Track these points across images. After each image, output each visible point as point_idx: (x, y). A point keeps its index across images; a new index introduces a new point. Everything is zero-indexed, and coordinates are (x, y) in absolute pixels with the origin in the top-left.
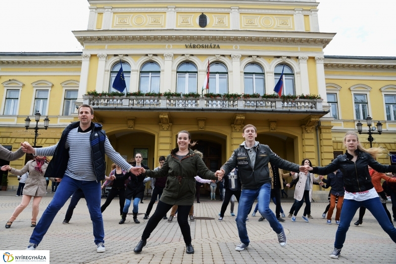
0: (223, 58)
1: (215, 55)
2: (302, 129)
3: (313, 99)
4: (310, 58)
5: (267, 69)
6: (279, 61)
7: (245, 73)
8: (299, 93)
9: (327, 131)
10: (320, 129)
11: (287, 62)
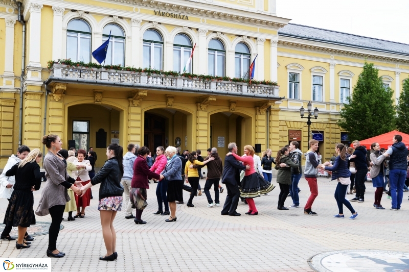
0: (189, 30)
1: (182, 27)
2: (256, 110)
3: (271, 85)
6: (240, 39)
9: (276, 113)
10: (270, 111)
11: (246, 41)
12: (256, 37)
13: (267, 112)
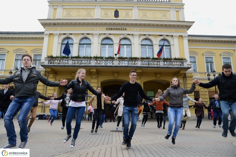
0: (128, 36)
1: (123, 34)
3: (182, 60)
4: (180, 36)
5: (154, 42)
6: (161, 38)
7: (141, 45)
8: (173, 57)
9: (190, 79)
10: (186, 78)
11: (166, 38)
12: (172, 35)
13: (184, 78)
